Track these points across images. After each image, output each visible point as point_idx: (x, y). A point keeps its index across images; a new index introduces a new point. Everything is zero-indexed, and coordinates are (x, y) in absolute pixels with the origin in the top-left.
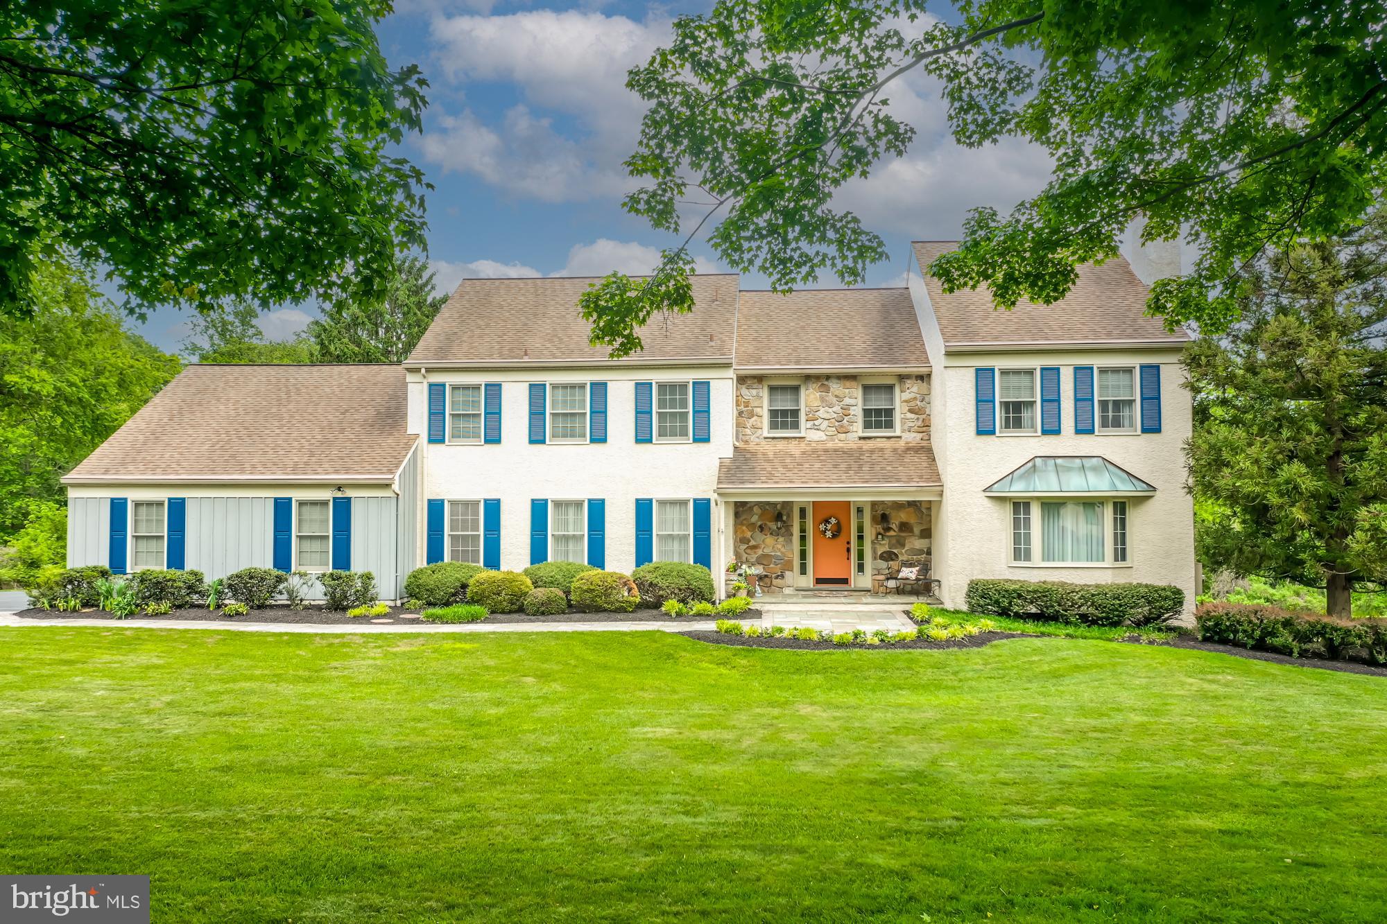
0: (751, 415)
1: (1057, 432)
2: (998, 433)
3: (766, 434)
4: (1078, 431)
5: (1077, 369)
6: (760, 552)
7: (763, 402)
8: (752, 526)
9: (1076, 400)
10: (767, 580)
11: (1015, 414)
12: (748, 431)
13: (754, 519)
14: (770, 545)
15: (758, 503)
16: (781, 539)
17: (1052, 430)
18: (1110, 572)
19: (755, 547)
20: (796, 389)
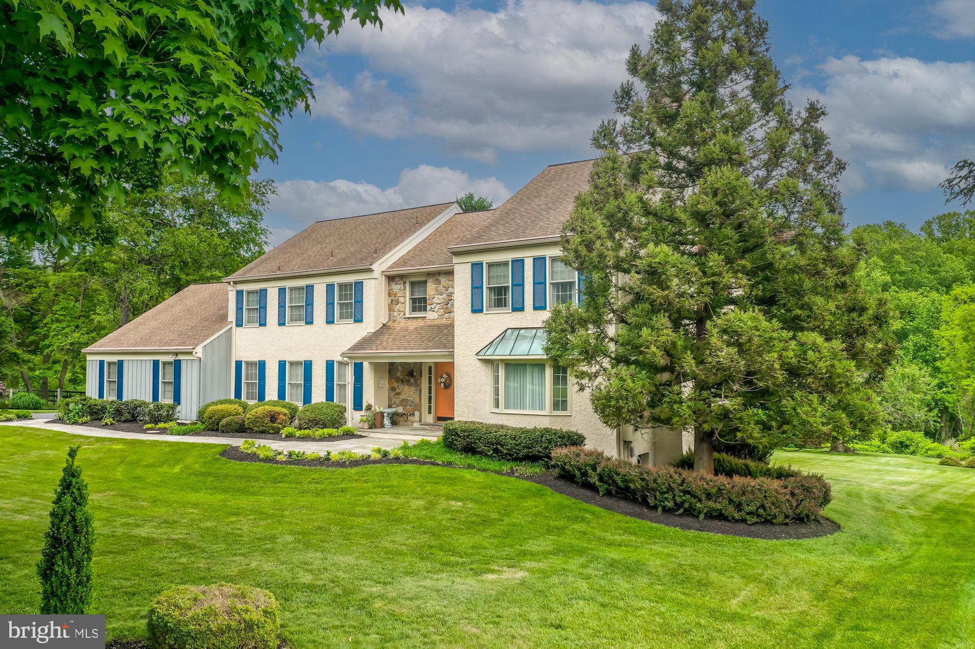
0: (398, 303)
1: (522, 309)
2: (485, 312)
3: (407, 315)
4: (536, 308)
5: (536, 259)
6: (402, 397)
7: (405, 295)
8: (397, 380)
9: (535, 284)
10: (405, 417)
11: (500, 297)
12: (396, 314)
13: (399, 374)
14: (408, 392)
15: (401, 364)
16: (413, 388)
17: (519, 308)
18: (548, 418)
19: (398, 394)
20: (425, 282)
